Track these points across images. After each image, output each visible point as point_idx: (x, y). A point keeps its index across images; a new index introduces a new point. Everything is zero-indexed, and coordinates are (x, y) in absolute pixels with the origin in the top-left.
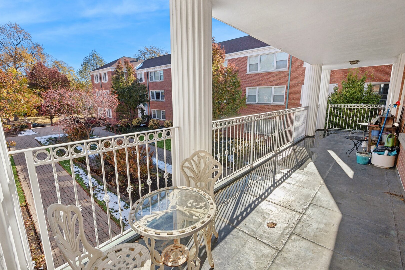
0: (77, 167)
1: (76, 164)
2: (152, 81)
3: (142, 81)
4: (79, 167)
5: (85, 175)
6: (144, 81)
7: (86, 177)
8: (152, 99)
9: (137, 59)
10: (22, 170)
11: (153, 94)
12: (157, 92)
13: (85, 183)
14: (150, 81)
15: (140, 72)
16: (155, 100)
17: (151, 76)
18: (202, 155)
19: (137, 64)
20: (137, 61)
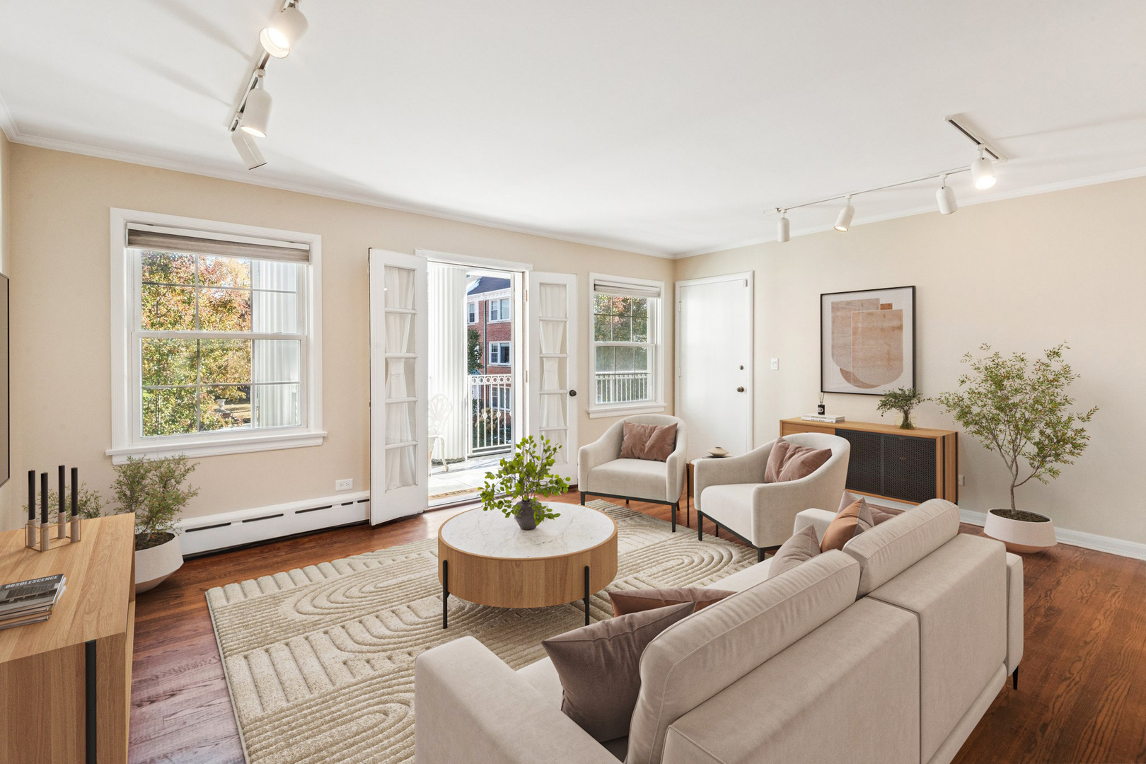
2: (495, 321)
3: (474, 321)
8: (493, 361)
11: (495, 349)
12: (503, 345)
14: (490, 321)
15: (470, 301)
16: (498, 364)
17: (492, 308)
18: (440, 397)
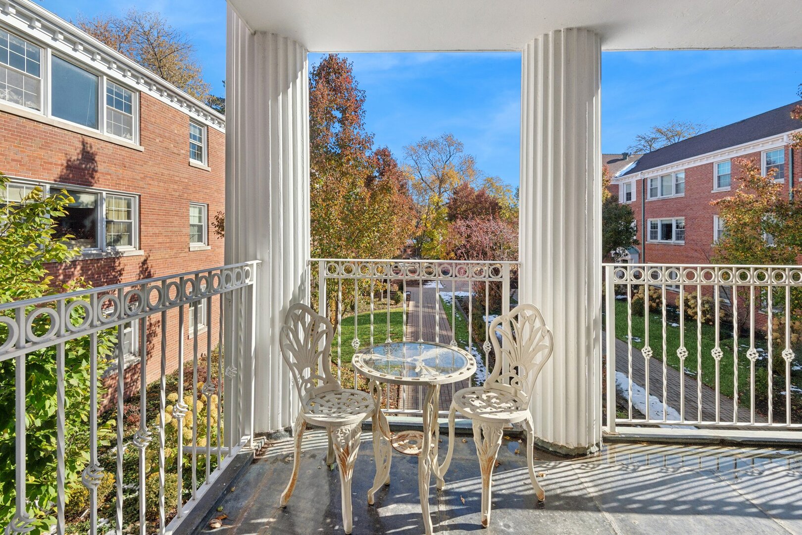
0: (475, 349)
1: (476, 343)
2: (654, 199)
3: (630, 200)
4: (477, 350)
5: (482, 365)
6: (634, 198)
7: (482, 369)
8: (652, 238)
9: (625, 155)
10: (412, 333)
11: (654, 227)
12: (664, 222)
13: (477, 378)
14: (649, 198)
15: (627, 181)
16: (658, 241)
17: (651, 186)
19: (623, 166)
20: (624, 159)
